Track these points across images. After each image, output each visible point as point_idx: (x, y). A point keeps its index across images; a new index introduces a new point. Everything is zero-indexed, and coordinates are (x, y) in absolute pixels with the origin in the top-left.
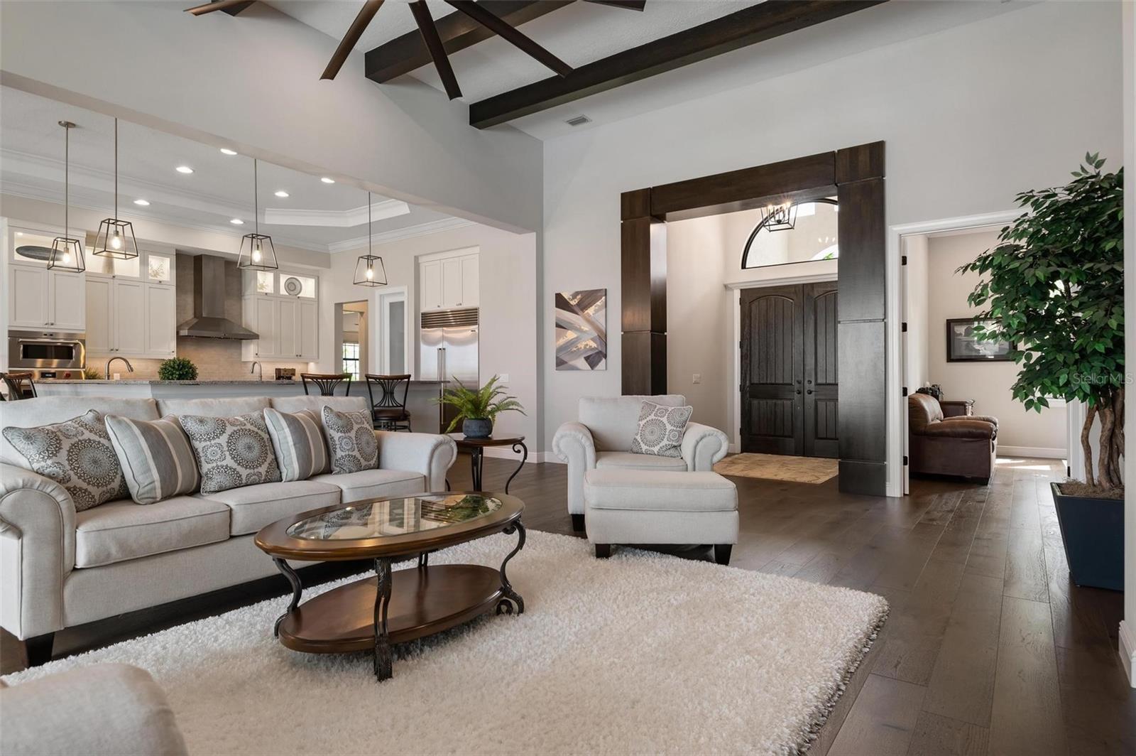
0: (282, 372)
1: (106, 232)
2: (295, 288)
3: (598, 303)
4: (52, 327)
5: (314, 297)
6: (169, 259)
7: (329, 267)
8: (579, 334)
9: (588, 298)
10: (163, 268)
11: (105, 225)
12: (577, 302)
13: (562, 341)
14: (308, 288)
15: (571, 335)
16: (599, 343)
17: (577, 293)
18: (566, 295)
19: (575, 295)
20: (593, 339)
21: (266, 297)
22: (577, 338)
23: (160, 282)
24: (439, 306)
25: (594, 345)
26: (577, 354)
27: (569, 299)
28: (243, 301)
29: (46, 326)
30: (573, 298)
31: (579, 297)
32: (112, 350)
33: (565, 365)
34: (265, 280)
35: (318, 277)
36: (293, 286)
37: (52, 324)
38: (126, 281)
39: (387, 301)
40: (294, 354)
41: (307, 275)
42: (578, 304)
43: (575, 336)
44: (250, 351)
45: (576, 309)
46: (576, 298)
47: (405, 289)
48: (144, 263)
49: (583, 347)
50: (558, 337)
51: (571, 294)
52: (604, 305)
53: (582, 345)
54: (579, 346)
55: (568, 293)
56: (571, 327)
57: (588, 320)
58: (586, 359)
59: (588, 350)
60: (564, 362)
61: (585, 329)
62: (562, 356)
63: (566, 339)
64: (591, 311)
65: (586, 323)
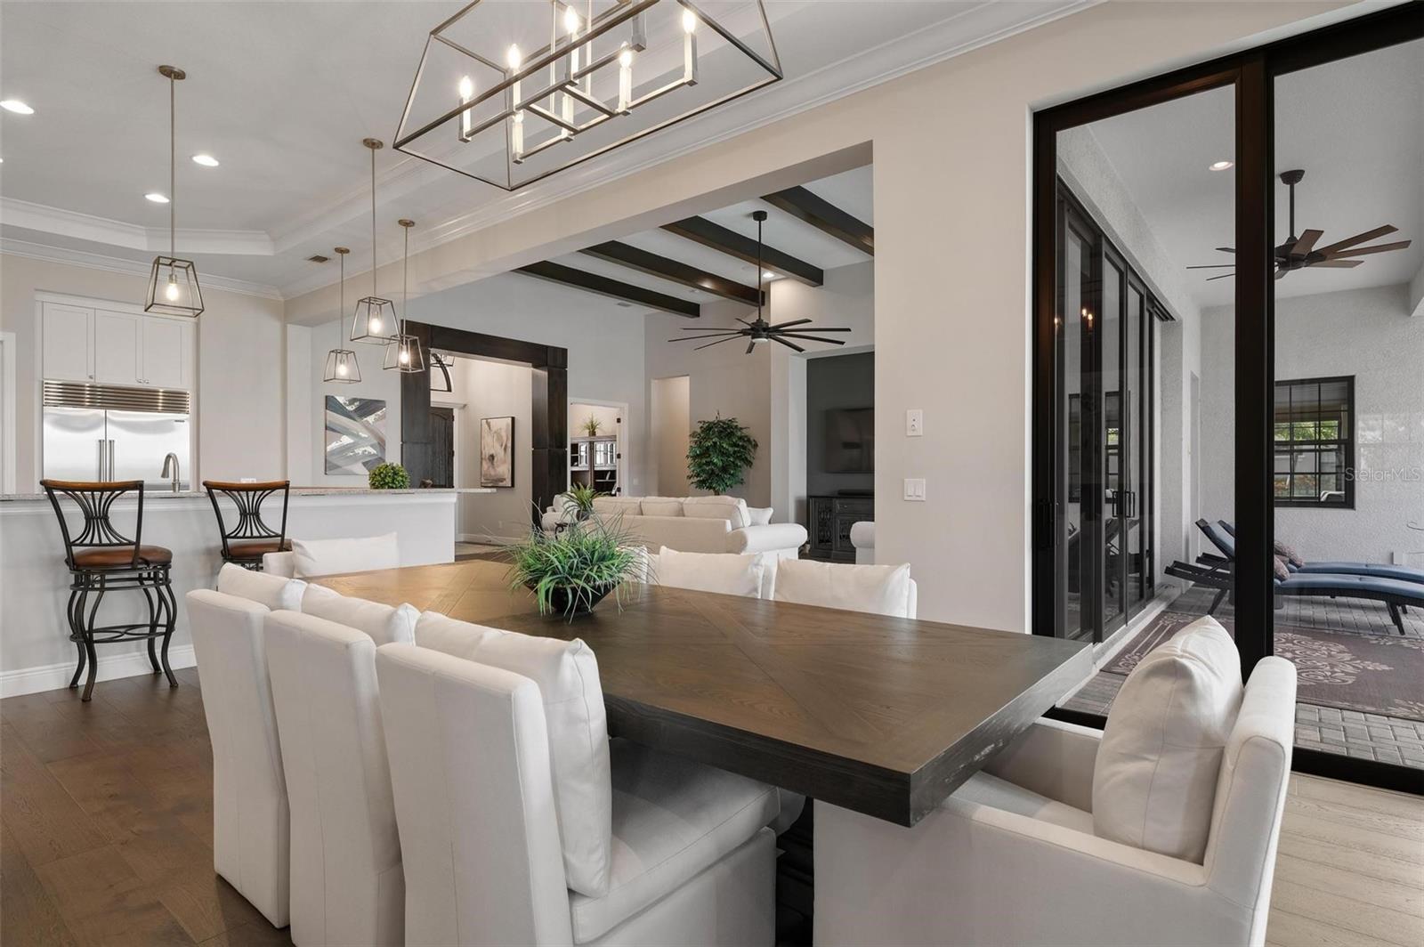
3: (379, 413)
8: (357, 440)
9: (367, 407)
12: (354, 408)
13: (333, 446)
15: (346, 440)
16: (378, 450)
17: (355, 400)
18: (341, 400)
19: (352, 401)
20: (372, 446)
22: (353, 443)
25: (373, 451)
26: (355, 459)
27: (346, 403)
30: (350, 404)
31: (357, 403)
33: (339, 470)
42: (356, 411)
43: (352, 441)
45: (354, 416)
46: (353, 404)
49: (360, 452)
50: (328, 442)
51: (349, 398)
52: (383, 417)
53: (359, 451)
54: (356, 451)
55: (343, 398)
56: (347, 432)
57: (367, 427)
58: (365, 464)
59: (366, 456)
60: (338, 467)
61: (363, 435)
62: (334, 460)
63: (340, 443)
64: (371, 419)
65: (364, 430)
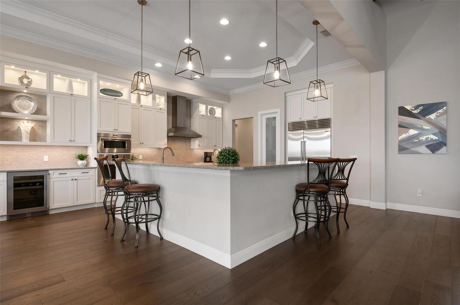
0: (208, 154)
1: (137, 81)
2: (212, 113)
3: (440, 111)
4: (117, 131)
5: (221, 117)
6: (164, 97)
7: (230, 102)
8: (420, 131)
9: (430, 108)
10: (162, 101)
11: (136, 76)
12: (419, 111)
13: (404, 136)
14: (218, 112)
15: (412, 132)
16: (440, 136)
17: (419, 106)
18: (408, 108)
19: (416, 107)
20: (434, 134)
21: (203, 117)
22: (418, 134)
23: (161, 109)
24: (300, 119)
25: (435, 138)
26: (421, 143)
27: (412, 109)
28: (192, 119)
29: (114, 131)
30: (415, 109)
31: (421, 108)
32: (141, 143)
34: (202, 109)
35: (223, 107)
36: (212, 112)
37: (117, 130)
38: (147, 108)
39: (264, 118)
40: (213, 145)
41: (218, 106)
42: (420, 113)
43: (417, 132)
44: (195, 144)
45: (419, 116)
46: (418, 108)
47: (278, 110)
48: (154, 99)
50: (400, 134)
51: (414, 106)
52: (446, 112)
53: (423, 138)
54: (421, 138)
55: (410, 106)
56: (414, 127)
57: (430, 122)
58: (428, 147)
59: (429, 141)
60: (407, 149)
61: (426, 128)
62: (405, 145)
63: (408, 134)
64: (433, 116)
65: (427, 124)
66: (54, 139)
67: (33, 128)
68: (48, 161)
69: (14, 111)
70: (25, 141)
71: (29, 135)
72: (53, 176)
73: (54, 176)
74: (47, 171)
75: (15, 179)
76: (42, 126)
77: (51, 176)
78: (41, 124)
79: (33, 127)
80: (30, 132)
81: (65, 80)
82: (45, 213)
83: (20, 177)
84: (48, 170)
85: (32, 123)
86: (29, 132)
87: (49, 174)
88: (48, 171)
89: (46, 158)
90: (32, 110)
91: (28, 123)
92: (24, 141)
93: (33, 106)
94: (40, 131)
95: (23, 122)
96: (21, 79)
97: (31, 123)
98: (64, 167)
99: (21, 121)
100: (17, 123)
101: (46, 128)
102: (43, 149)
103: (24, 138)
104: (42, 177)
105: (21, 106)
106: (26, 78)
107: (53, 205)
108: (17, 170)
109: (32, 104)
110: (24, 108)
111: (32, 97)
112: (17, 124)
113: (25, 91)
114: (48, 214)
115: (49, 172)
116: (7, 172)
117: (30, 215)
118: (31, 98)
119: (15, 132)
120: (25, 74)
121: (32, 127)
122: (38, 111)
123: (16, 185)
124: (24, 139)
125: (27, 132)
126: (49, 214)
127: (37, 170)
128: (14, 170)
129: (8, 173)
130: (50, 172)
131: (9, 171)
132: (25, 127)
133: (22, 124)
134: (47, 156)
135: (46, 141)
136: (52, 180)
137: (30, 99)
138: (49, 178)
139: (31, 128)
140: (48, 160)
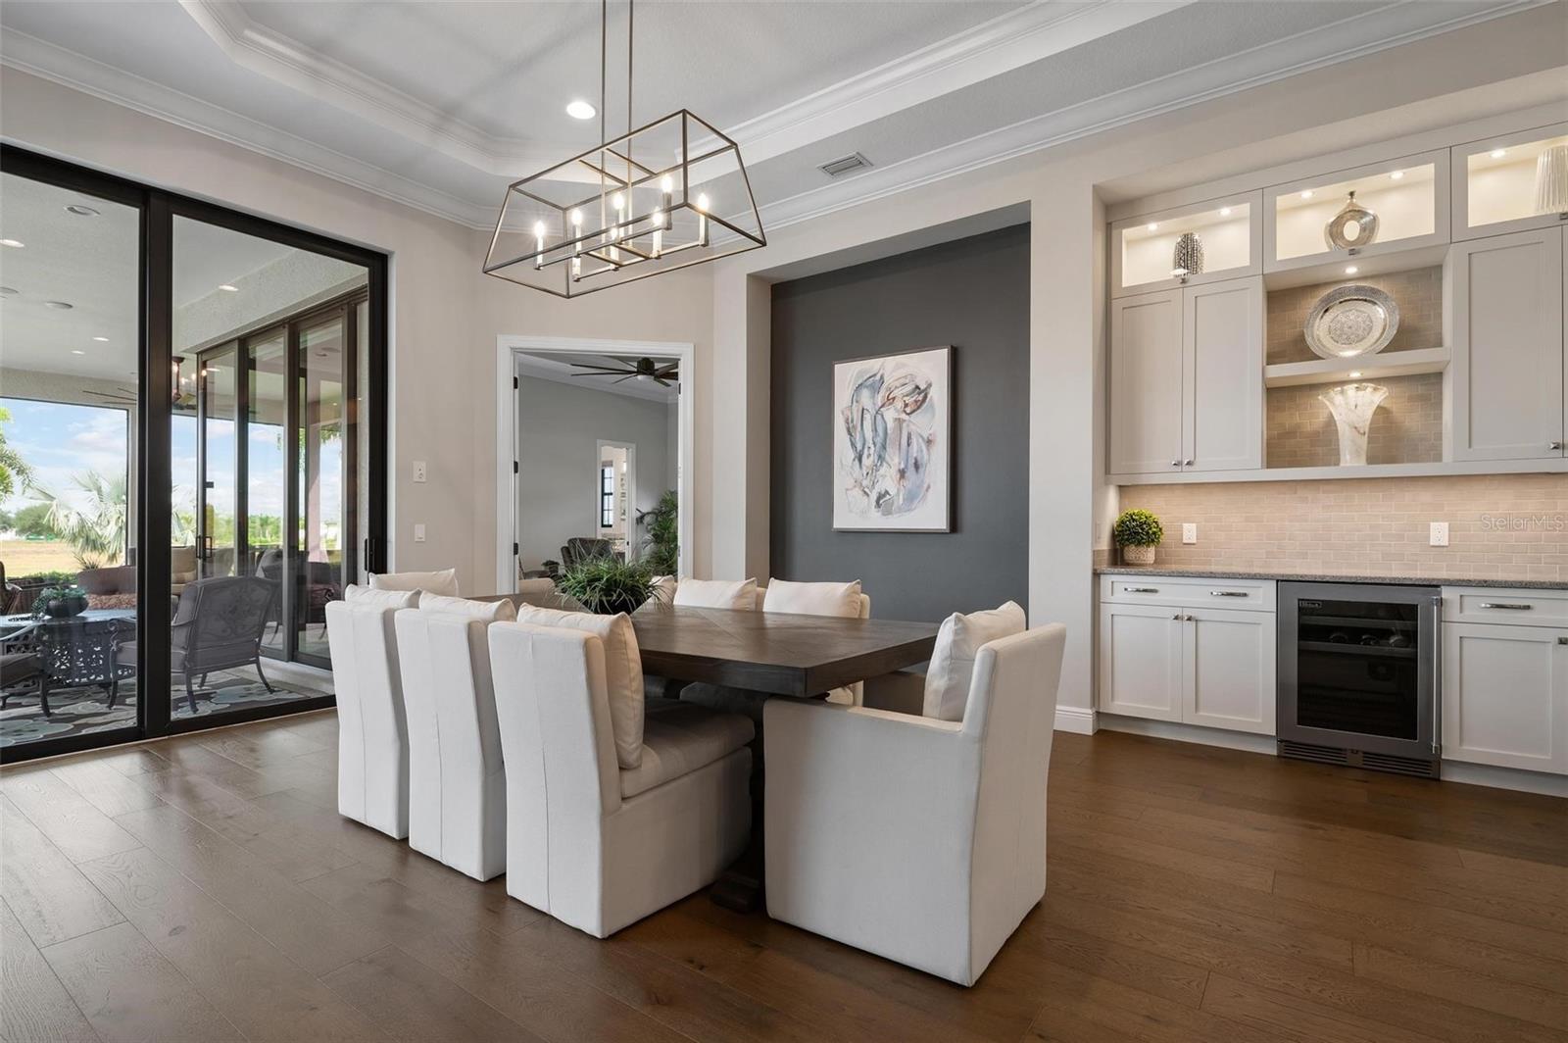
66: (1470, 446)
67: (1381, 410)
68: (1447, 544)
69: (1311, 356)
70: (1352, 461)
71: (1364, 441)
72: (1461, 612)
73: (1467, 612)
74: (1433, 586)
75: (1305, 609)
76: (1424, 399)
77: (1453, 613)
78: (1420, 389)
79: (1382, 404)
80: (1370, 429)
81: (1532, 162)
82: (1426, 770)
83: (1322, 601)
84: (1435, 583)
85: (1375, 389)
86: (1365, 426)
87: (1441, 602)
88: (1438, 586)
89: (1439, 533)
90: (1377, 340)
91: (1361, 393)
92: (1348, 465)
93: (1385, 320)
94: (1411, 420)
95: (1342, 392)
96: (1335, 231)
97: (1369, 390)
98: (1528, 577)
99: (1336, 389)
100: (1320, 397)
101: (1438, 403)
102: (1425, 496)
103: (1347, 452)
104: (1409, 612)
105: (1338, 332)
106: (1352, 218)
107: (1461, 744)
108: (1312, 576)
109: (1380, 312)
110: (1348, 338)
111: (1380, 286)
112: (1323, 403)
113: (1351, 270)
114: (1439, 780)
115: (1440, 593)
116: (1277, 581)
117: (1358, 760)
118: (1374, 291)
119: (1316, 434)
120: (1351, 204)
121: (1379, 407)
122: (1404, 338)
123: (1306, 632)
124: (1348, 457)
125: (1356, 428)
126: (1442, 778)
127: (1388, 581)
128: (1298, 573)
129: (1282, 582)
130: (1447, 593)
131: (1283, 576)
132: (1350, 410)
133: (1338, 399)
134: (1446, 525)
135: (1438, 458)
136: (1453, 633)
137: (1370, 297)
138: (1440, 621)
139: (1375, 413)
140: (1449, 541)
